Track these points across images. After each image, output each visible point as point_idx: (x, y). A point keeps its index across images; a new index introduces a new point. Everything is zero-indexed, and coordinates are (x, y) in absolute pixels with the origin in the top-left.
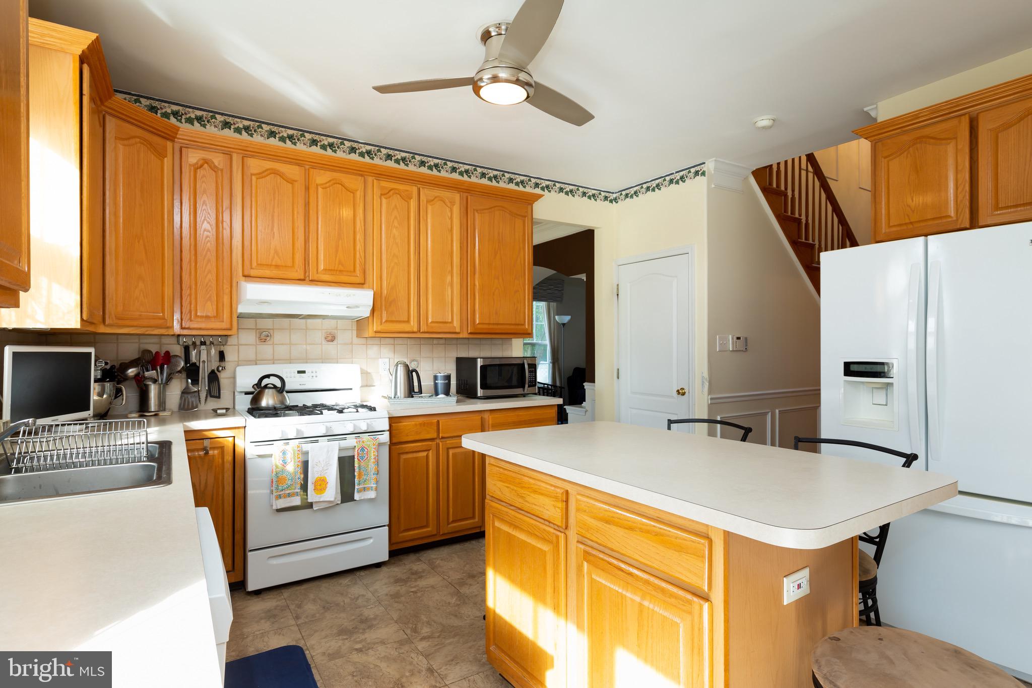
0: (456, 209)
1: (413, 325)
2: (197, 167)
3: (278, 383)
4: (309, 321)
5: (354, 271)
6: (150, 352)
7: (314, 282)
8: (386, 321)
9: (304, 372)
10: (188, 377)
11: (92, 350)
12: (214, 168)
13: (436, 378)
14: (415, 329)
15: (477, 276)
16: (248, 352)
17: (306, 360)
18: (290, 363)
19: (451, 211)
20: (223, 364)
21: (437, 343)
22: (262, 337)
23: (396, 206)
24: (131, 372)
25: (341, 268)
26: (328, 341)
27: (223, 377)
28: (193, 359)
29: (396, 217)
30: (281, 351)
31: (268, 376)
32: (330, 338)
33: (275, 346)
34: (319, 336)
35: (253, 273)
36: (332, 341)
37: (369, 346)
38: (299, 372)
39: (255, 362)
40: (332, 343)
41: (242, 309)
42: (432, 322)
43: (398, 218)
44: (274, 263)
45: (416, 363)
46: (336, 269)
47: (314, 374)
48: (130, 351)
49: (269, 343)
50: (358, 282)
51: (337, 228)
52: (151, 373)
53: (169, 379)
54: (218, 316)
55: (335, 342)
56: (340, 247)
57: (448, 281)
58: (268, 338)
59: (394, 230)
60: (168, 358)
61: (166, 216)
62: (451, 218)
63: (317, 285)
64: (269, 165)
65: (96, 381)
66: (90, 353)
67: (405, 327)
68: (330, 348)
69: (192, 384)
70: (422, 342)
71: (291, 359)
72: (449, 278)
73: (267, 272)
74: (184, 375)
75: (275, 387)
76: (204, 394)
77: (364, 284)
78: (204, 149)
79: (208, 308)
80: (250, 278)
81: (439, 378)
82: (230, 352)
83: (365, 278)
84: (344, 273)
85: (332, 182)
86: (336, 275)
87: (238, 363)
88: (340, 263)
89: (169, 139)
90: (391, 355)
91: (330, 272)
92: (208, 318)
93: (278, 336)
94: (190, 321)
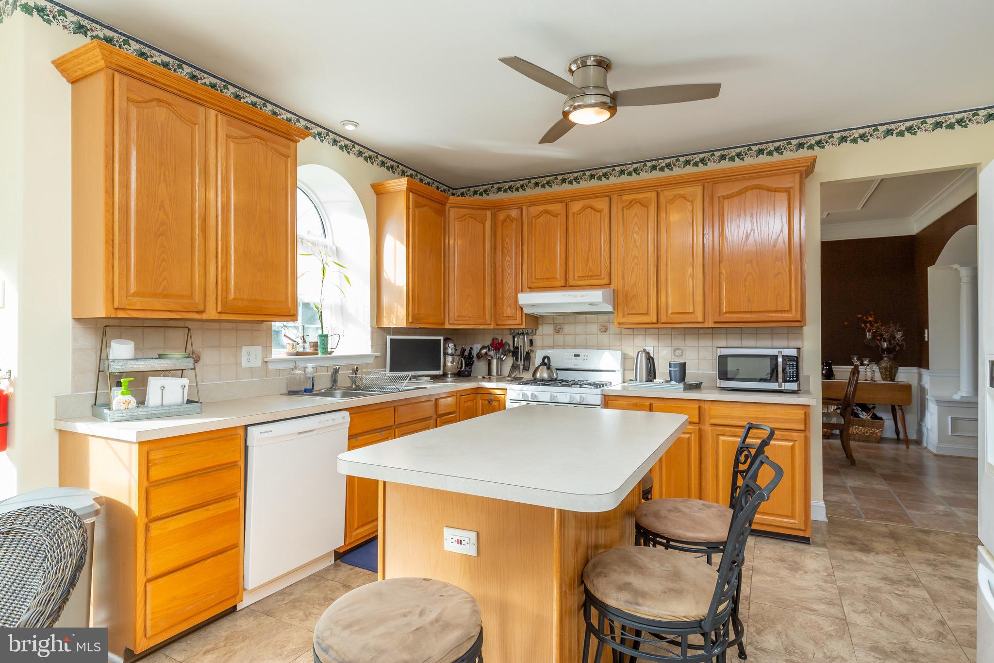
1: (652, 318)
2: (505, 221)
4: (588, 316)
5: (601, 273)
7: (573, 287)
8: (628, 314)
9: (578, 356)
11: (441, 338)
12: (512, 220)
13: (669, 365)
14: (655, 320)
17: (587, 347)
18: (575, 349)
19: (693, 205)
20: (532, 349)
21: (703, 333)
22: (557, 329)
23: (636, 214)
25: (591, 274)
26: (602, 332)
29: (636, 224)
32: (603, 330)
33: (565, 336)
34: (596, 328)
35: (533, 285)
36: (605, 332)
37: (635, 336)
38: (575, 355)
40: (604, 333)
42: (672, 313)
43: (638, 225)
44: (545, 277)
45: (680, 351)
46: (587, 275)
47: (585, 358)
49: (561, 333)
50: (604, 283)
51: (587, 243)
54: (514, 316)
55: (607, 333)
56: (590, 257)
57: (689, 273)
58: (561, 330)
59: (635, 235)
61: (486, 257)
62: (693, 212)
63: (575, 289)
64: (542, 208)
66: (440, 340)
67: (645, 319)
68: (604, 338)
69: (516, 361)
70: (686, 332)
71: (575, 346)
72: (690, 270)
73: (541, 284)
76: (521, 367)
77: (610, 284)
78: (508, 209)
79: (508, 311)
80: (532, 289)
81: (672, 366)
82: (537, 340)
83: (610, 280)
84: (594, 277)
85: (585, 208)
86: (588, 280)
87: (543, 348)
88: (590, 270)
89: (489, 209)
90: (655, 343)
91: (583, 278)
92: (509, 318)
93: (567, 329)
94: (501, 320)
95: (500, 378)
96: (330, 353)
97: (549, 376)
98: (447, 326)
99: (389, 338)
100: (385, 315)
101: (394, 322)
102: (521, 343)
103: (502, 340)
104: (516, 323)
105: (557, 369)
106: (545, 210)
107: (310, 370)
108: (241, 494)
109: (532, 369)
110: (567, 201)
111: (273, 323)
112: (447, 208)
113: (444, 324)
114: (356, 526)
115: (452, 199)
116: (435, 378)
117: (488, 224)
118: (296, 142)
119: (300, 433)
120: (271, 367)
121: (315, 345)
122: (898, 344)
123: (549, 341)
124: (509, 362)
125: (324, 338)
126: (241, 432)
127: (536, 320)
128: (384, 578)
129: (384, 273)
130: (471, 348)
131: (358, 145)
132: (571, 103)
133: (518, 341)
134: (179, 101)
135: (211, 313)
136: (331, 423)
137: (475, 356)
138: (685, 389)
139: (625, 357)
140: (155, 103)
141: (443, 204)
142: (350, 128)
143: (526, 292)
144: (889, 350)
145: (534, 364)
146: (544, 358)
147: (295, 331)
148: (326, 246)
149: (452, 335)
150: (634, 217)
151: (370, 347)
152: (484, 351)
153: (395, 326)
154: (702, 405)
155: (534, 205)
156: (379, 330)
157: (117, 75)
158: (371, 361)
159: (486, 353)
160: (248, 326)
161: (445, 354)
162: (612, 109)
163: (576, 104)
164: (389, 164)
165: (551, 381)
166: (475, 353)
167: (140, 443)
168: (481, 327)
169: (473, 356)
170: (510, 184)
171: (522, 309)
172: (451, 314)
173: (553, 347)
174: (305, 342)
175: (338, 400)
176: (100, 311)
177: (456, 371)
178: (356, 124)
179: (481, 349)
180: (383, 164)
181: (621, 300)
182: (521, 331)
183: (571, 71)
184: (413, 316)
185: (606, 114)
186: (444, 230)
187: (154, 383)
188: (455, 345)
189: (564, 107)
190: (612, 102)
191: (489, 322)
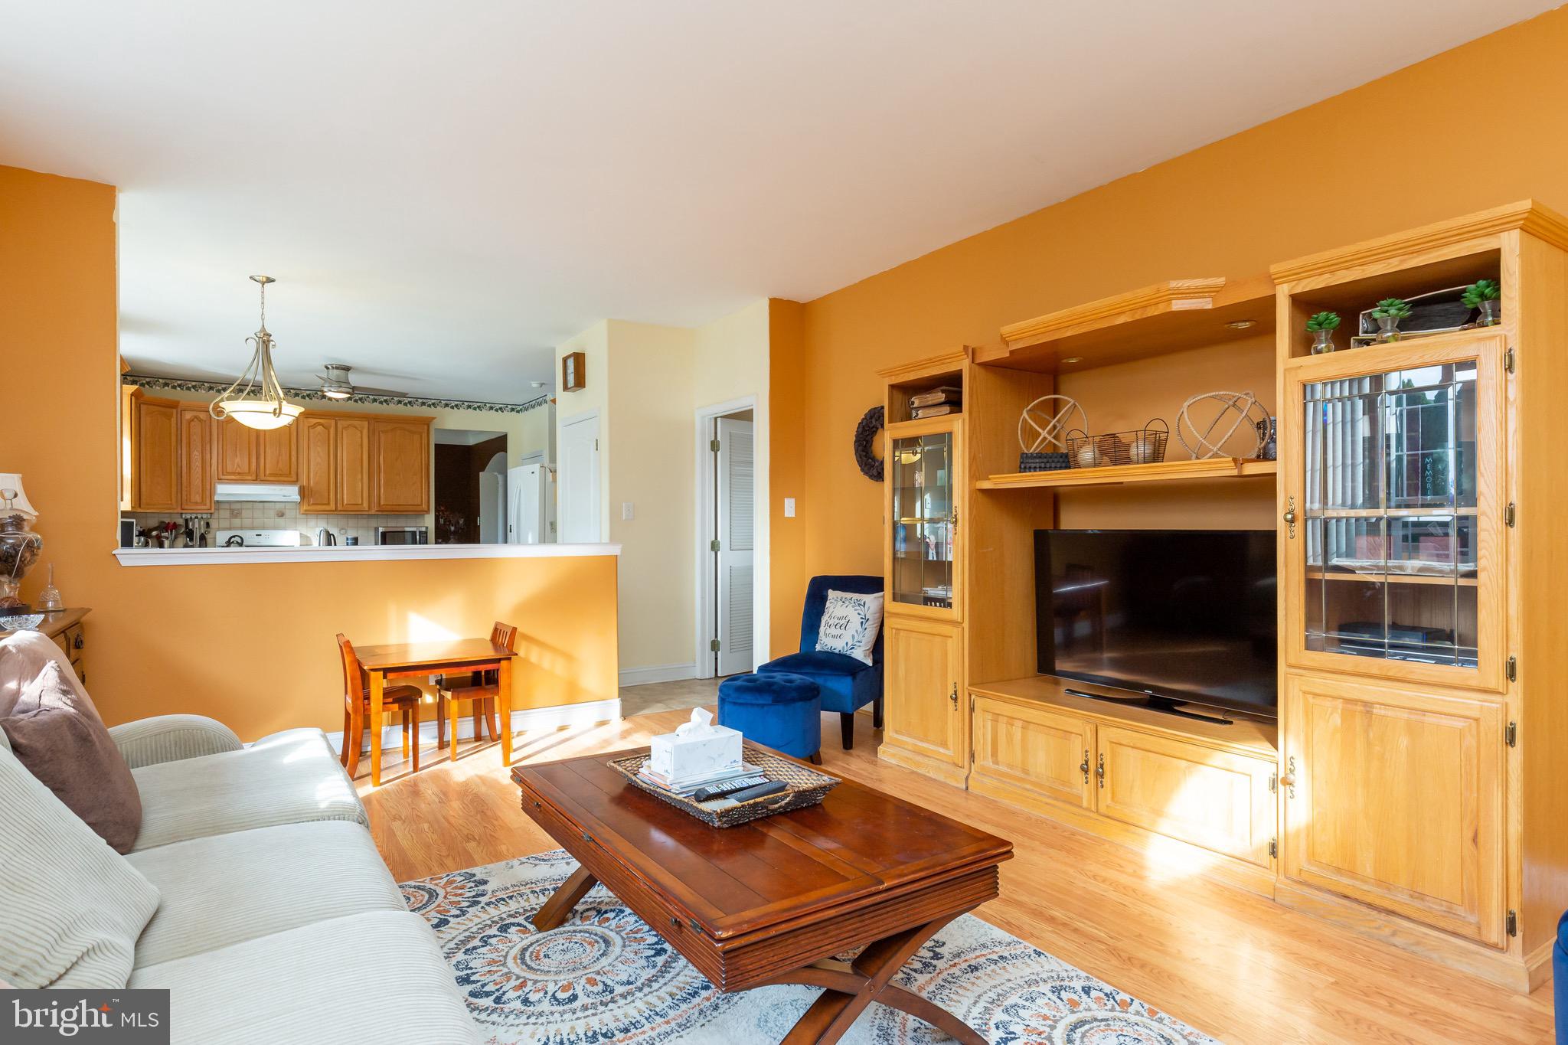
0: (365, 432)
1: (332, 506)
2: (190, 421)
3: (240, 541)
5: (290, 473)
6: (164, 522)
7: (264, 481)
8: (313, 503)
9: (260, 535)
10: (187, 537)
11: (134, 521)
12: (200, 420)
14: (334, 509)
15: (382, 475)
16: (225, 524)
17: (264, 528)
18: (252, 530)
19: (361, 432)
20: (209, 530)
22: (233, 514)
23: (319, 433)
24: (154, 533)
25: (280, 472)
26: (279, 516)
27: (209, 537)
28: (191, 527)
29: (319, 440)
30: (247, 522)
31: (234, 537)
32: (280, 514)
33: (241, 520)
34: (272, 513)
35: (223, 477)
36: (282, 516)
37: (309, 520)
38: (257, 535)
39: (230, 529)
40: (282, 518)
41: (216, 498)
42: (348, 504)
43: (321, 440)
44: (236, 472)
46: (277, 474)
47: (267, 537)
48: (153, 522)
49: (238, 518)
50: (292, 480)
51: (277, 449)
52: (165, 534)
53: (176, 537)
54: (203, 503)
55: (284, 517)
56: (280, 460)
57: (358, 478)
58: (238, 515)
59: (317, 449)
60: (175, 526)
62: (362, 438)
63: (265, 484)
65: (136, 536)
67: (327, 508)
68: (281, 521)
69: (190, 540)
71: (253, 527)
74: (185, 536)
75: (237, 543)
77: (297, 481)
78: (193, 410)
79: (196, 498)
80: (221, 480)
81: (349, 539)
82: (215, 522)
83: (297, 479)
84: (283, 475)
86: (278, 477)
87: (219, 529)
88: (280, 470)
89: (174, 407)
91: (273, 476)
92: (196, 503)
93: (245, 513)
94: (187, 505)
103: (173, 523)
104: (205, 508)
117: (174, 420)
122: (461, 528)
124: (180, 543)
127: (222, 506)
133: (194, 524)
144: (455, 533)
145: (213, 543)
159: (158, 535)
168: (167, 511)
172: (143, 499)
181: (306, 493)
182: (194, 516)
184: (137, 505)
191: (175, 507)
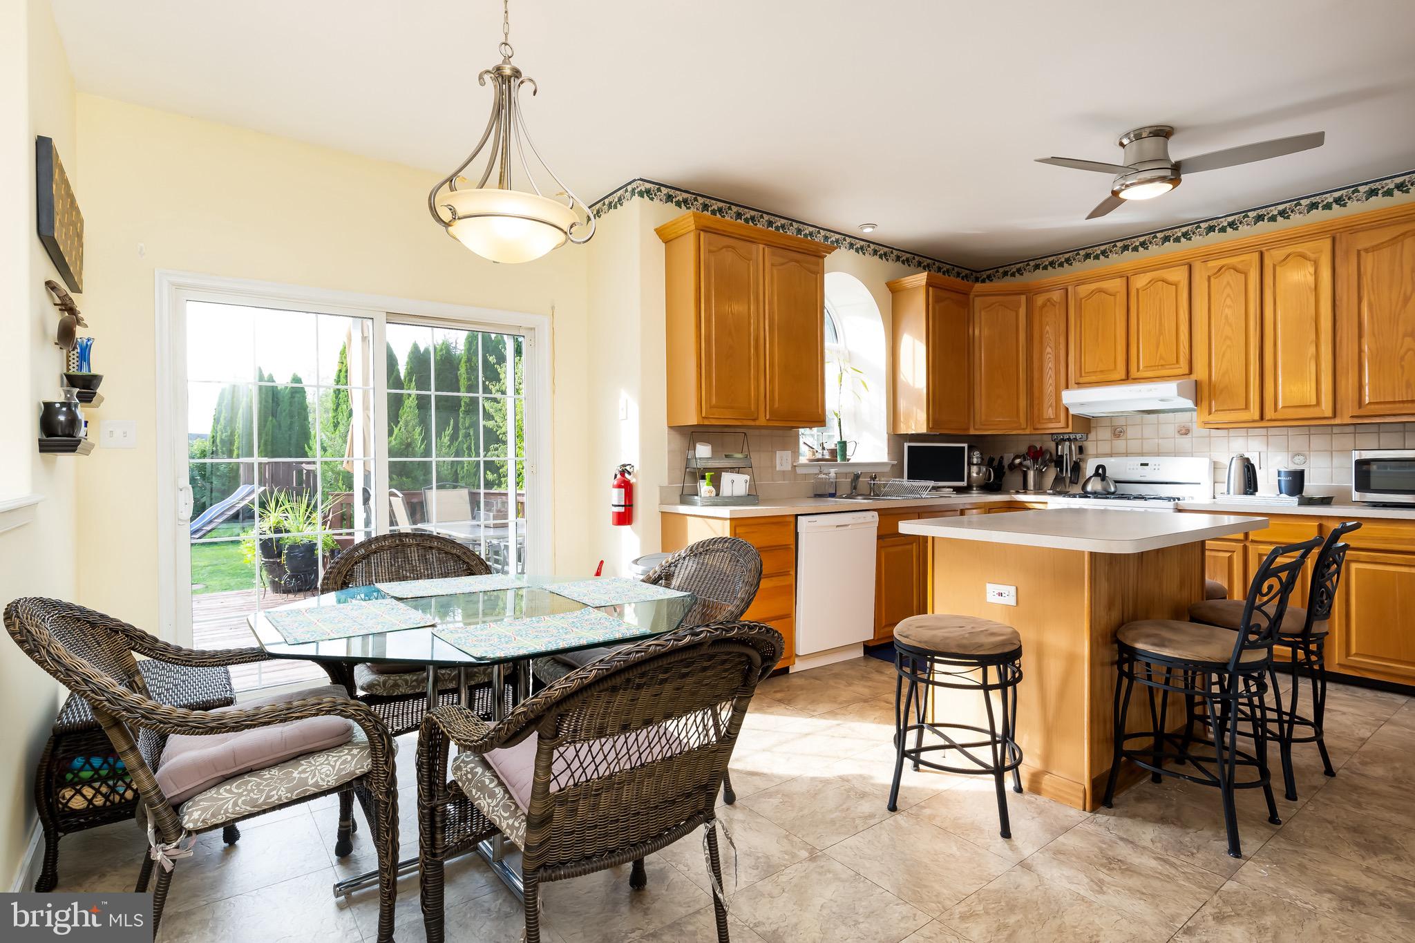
0: (1325, 259)
1: (1254, 413)
2: (1044, 305)
4: (1161, 415)
5: (1177, 362)
7: (1137, 380)
8: (1217, 411)
9: (1147, 465)
10: (1057, 467)
12: (1054, 303)
13: (1279, 473)
14: (1256, 417)
17: (1158, 454)
18: (1142, 456)
19: (1316, 264)
20: (1082, 456)
21: (1339, 432)
22: (1116, 433)
23: (1228, 283)
25: (1162, 362)
26: (1182, 435)
27: (1083, 467)
29: (1228, 296)
32: (1183, 431)
33: (1128, 440)
34: (1171, 429)
35: (1082, 380)
36: (1186, 434)
38: (1142, 465)
40: (1185, 436)
42: (1284, 407)
43: (1232, 296)
44: (1098, 369)
45: (1301, 457)
46: (1157, 364)
47: (1157, 468)
49: (1121, 438)
50: (1182, 373)
51: (1157, 324)
54: (1056, 418)
55: (1189, 435)
56: (1163, 342)
57: (1310, 355)
58: (1121, 434)
59: (1226, 310)
62: (1316, 273)
63: (1139, 383)
64: (1093, 286)
66: (963, 448)
67: (1243, 416)
68: (1184, 442)
69: (1060, 472)
71: (1142, 453)
72: (1312, 350)
73: (1093, 378)
74: (1053, 465)
76: (1068, 481)
77: (1190, 375)
78: (1048, 291)
79: (1049, 413)
80: (1079, 385)
81: (1283, 474)
82: (1090, 447)
83: (1190, 369)
84: (1167, 367)
85: (1152, 282)
86: (1158, 370)
87: (1097, 456)
88: (1161, 358)
89: (1022, 294)
90: (1263, 448)
91: (1152, 369)
92: (1050, 420)
93: (1131, 432)
94: (1039, 423)
95: (1039, 489)
96: (848, 460)
97: (1105, 489)
98: (972, 432)
99: (906, 445)
100: (902, 419)
101: (913, 427)
102: (1066, 451)
103: (1041, 448)
104: (1058, 427)
105: (1116, 482)
106: (1097, 289)
107: (833, 475)
108: (793, 573)
109: (1082, 482)
110: (1129, 275)
111: (800, 430)
112: (971, 297)
113: (968, 429)
114: (884, 625)
115: (979, 287)
116: (958, 490)
117: (1022, 311)
118: (823, 257)
119: (838, 526)
120: (799, 471)
121: (833, 452)
123: (1104, 447)
124: (1051, 474)
125: (843, 444)
126: (793, 519)
127: (1086, 424)
128: (933, 613)
129: (902, 377)
130: (1002, 457)
131: (874, 243)
132: (1122, 181)
133: (1064, 449)
134: (740, 243)
135: (762, 421)
136: (862, 520)
137: (1006, 467)
138: (1300, 504)
139: (1215, 466)
140: (724, 250)
141: (966, 294)
142: (868, 230)
143: (1073, 388)
145: (1084, 475)
146: (1098, 467)
147: (811, 439)
148: (838, 352)
149: (977, 442)
150: (1225, 287)
151: (886, 455)
152: (1018, 461)
153: (913, 432)
154: (1325, 523)
155: (1083, 284)
156: (897, 439)
157: (702, 233)
158: (887, 469)
159: (1020, 464)
160: (780, 432)
161: (970, 464)
162: (1175, 180)
163: (1128, 183)
164: (904, 258)
165: (1106, 494)
166: (1006, 463)
167: (730, 519)
168: (1014, 432)
169: (1004, 467)
170: (1051, 259)
171: (1067, 409)
172: (977, 418)
173: (1111, 455)
174: (823, 449)
175: (860, 502)
176: (692, 420)
177: (982, 483)
178: (873, 226)
179: (1014, 459)
180: (898, 258)
181: (1206, 393)
182: (1066, 437)
183: (1122, 145)
184: (933, 424)
185: (1168, 187)
186: (969, 320)
187: (726, 478)
188: (981, 454)
189: (1113, 186)
190: (1175, 173)
191: (1024, 426)
